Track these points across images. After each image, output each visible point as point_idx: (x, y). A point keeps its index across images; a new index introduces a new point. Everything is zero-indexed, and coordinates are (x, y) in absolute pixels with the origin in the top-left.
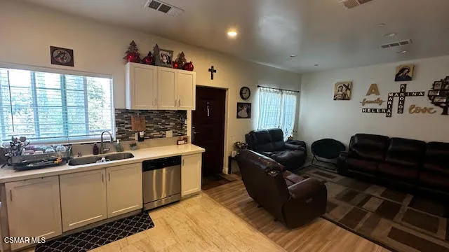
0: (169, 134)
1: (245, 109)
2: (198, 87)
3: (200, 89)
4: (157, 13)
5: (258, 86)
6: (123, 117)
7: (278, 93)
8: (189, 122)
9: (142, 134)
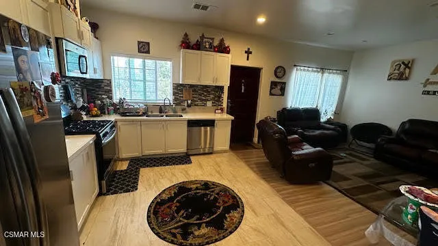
0: (209, 104)
1: (279, 88)
2: (233, 67)
3: (235, 69)
4: (199, 11)
5: (295, 66)
6: (178, 89)
7: (318, 72)
8: (225, 96)
9: (189, 102)
